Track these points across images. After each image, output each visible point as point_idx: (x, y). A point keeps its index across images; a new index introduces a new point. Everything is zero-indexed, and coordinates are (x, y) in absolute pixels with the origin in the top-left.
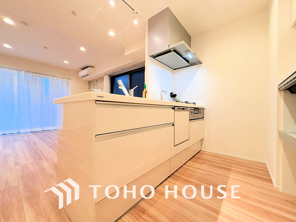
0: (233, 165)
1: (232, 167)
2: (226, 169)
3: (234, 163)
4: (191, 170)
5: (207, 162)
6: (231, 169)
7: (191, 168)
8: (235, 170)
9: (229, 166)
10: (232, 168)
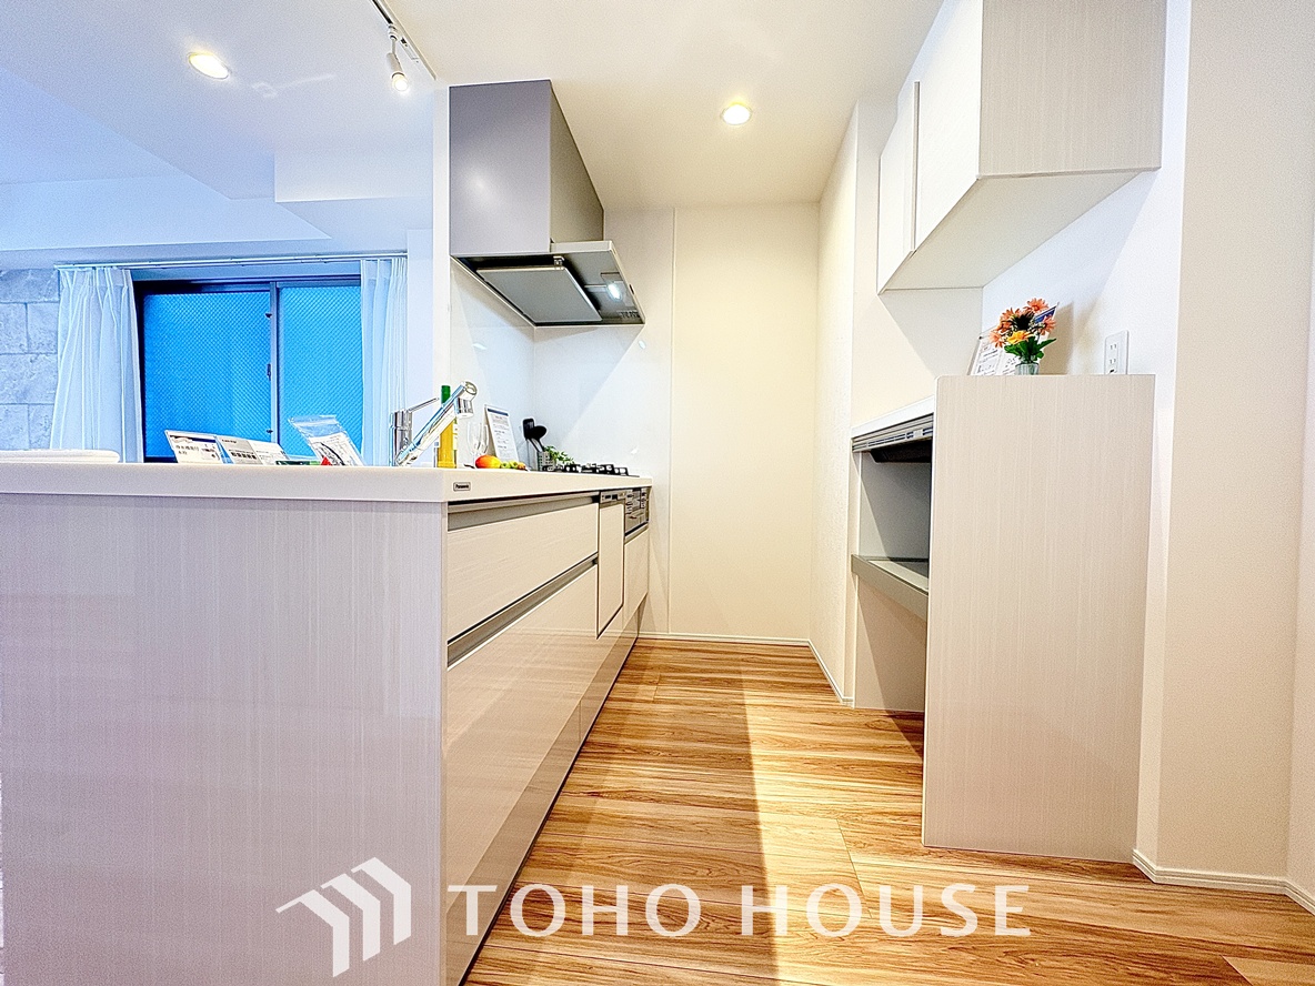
0: (742, 668)
1: (740, 672)
2: (730, 683)
3: (742, 660)
4: (637, 713)
5: (673, 674)
6: (741, 681)
7: (635, 706)
8: (751, 681)
9: (733, 672)
10: (743, 677)
